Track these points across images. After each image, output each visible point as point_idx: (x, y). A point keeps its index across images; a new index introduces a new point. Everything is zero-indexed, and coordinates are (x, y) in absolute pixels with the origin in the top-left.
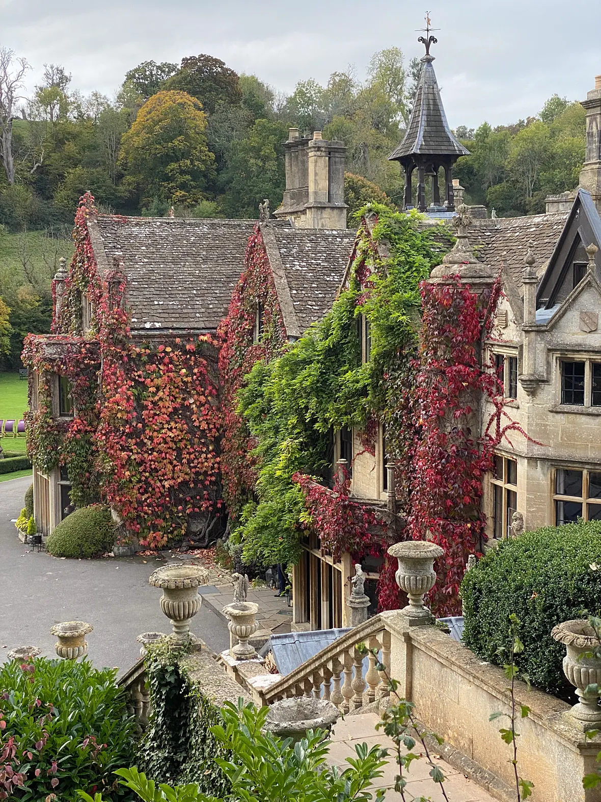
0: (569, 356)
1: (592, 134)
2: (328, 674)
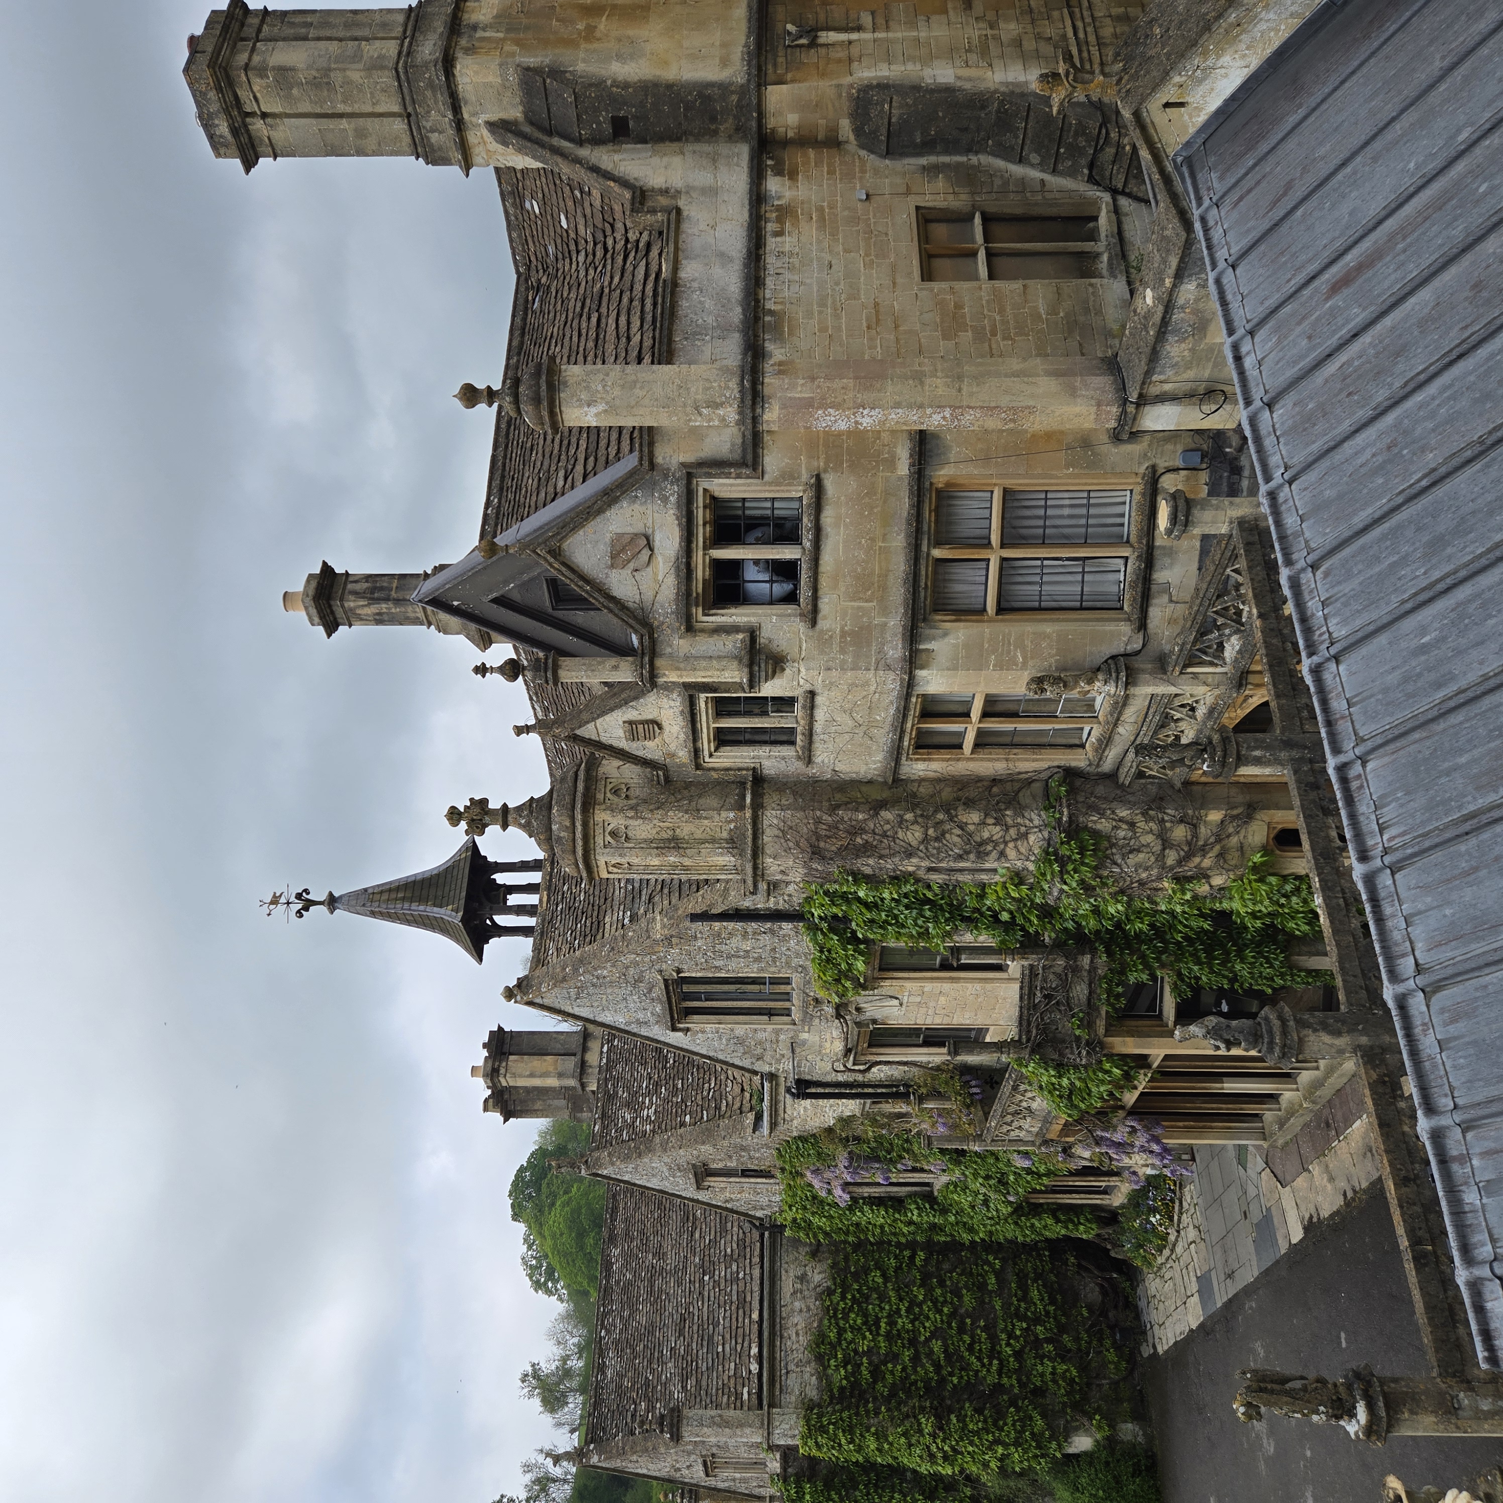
0: (700, 590)
1: (378, 614)
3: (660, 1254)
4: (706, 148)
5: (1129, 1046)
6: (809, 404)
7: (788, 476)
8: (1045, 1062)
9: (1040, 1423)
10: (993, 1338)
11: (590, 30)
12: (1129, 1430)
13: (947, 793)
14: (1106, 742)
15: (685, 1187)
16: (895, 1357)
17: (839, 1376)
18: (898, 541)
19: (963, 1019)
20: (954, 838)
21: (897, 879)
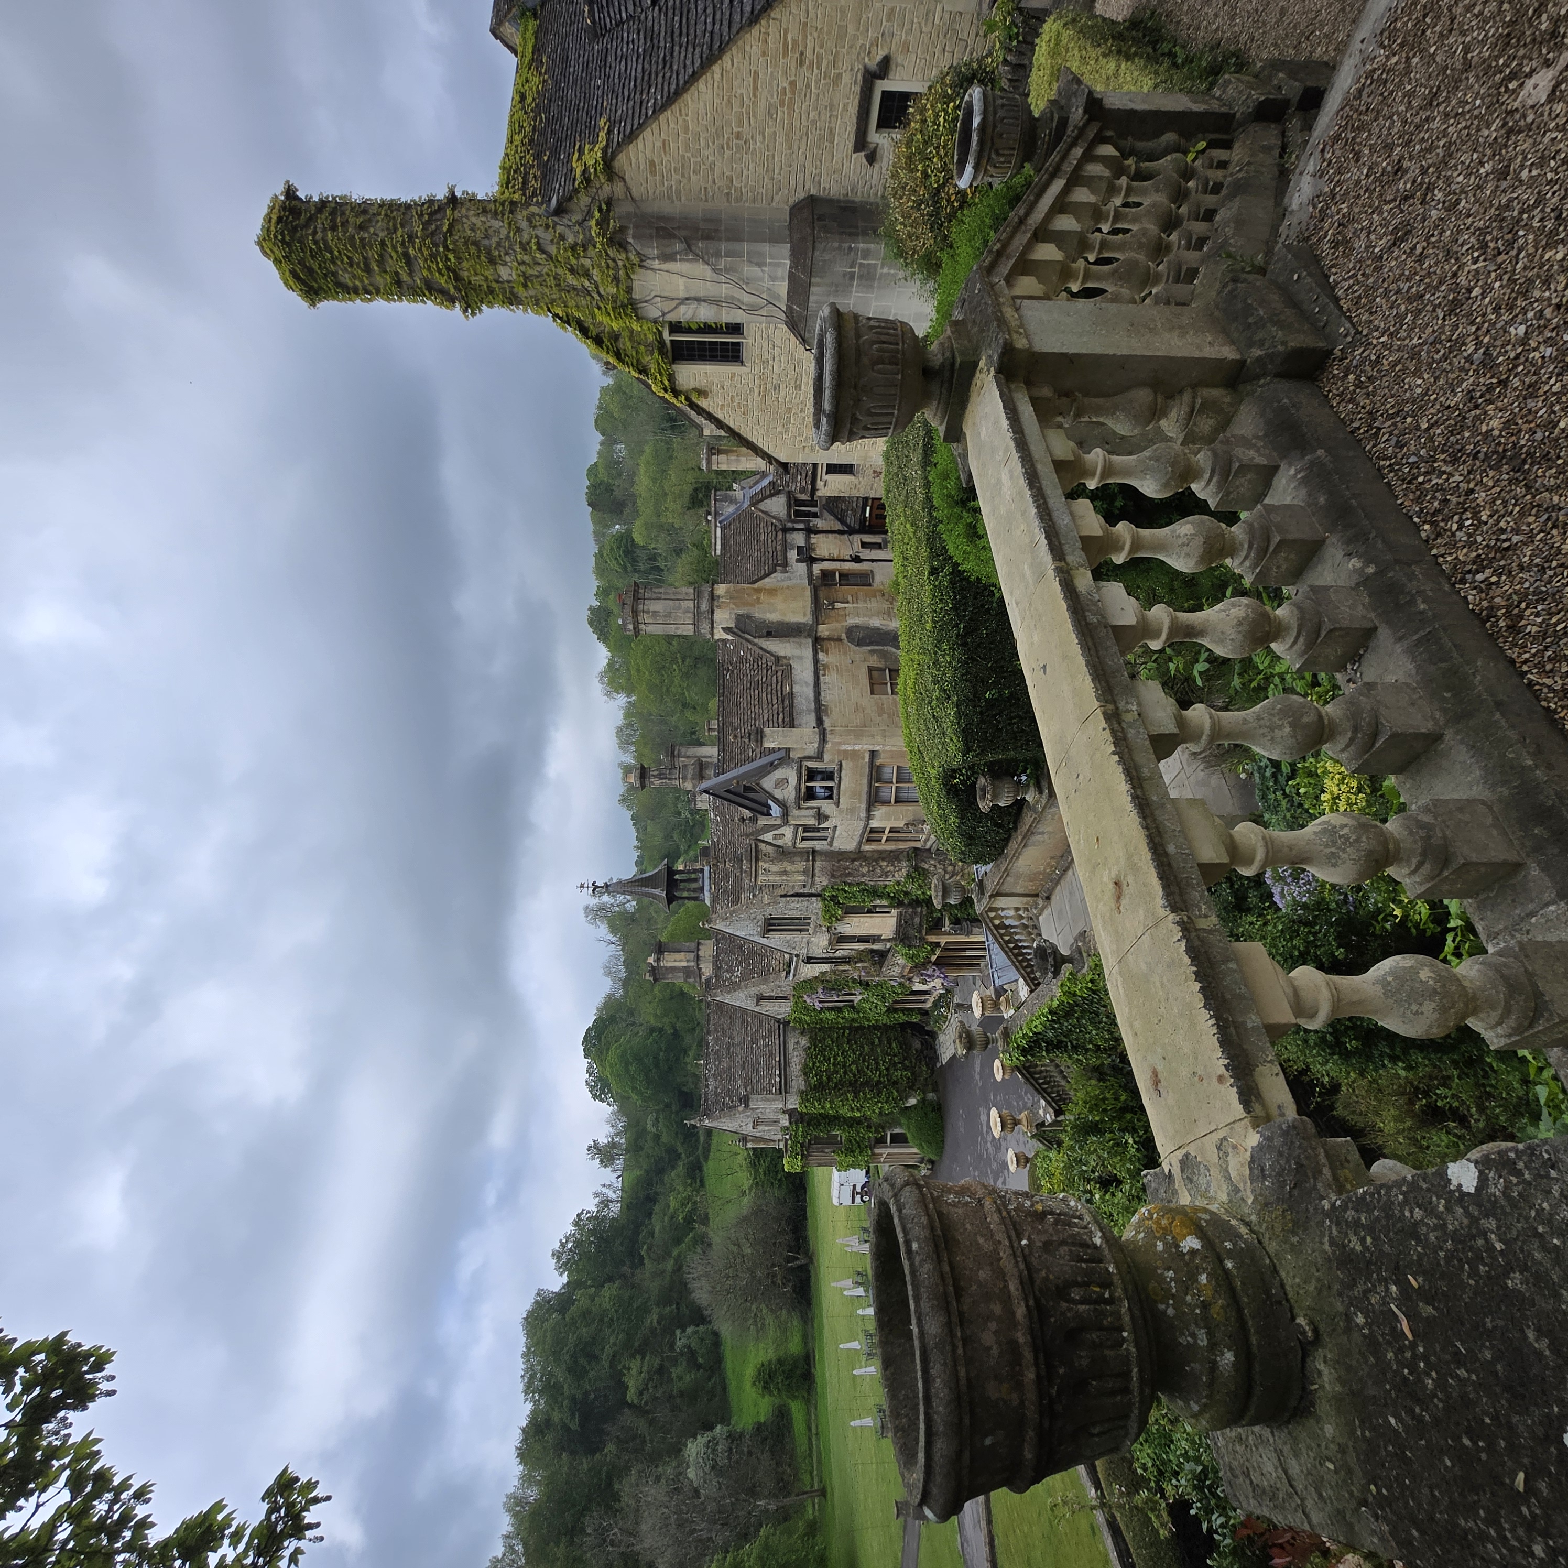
0: (802, 796)
2: (1017, 947)
3: (732, 1038)
4: (796, 640)
5: (933, 939)
6: (840, 743)
7: (832, 761)
8: (904, 945)
9: (896, 1094)
10: (877, 1063)
11: (758, 599)
12: (931, 1096)
13: (876, 856)
14: (927, 840)
15: (750, 1005)
16: (837, 1073)
17: (814, 1081)
18: (865, 781)
19: (874, 932)
20: (878, 870)
21: (858, 884)
